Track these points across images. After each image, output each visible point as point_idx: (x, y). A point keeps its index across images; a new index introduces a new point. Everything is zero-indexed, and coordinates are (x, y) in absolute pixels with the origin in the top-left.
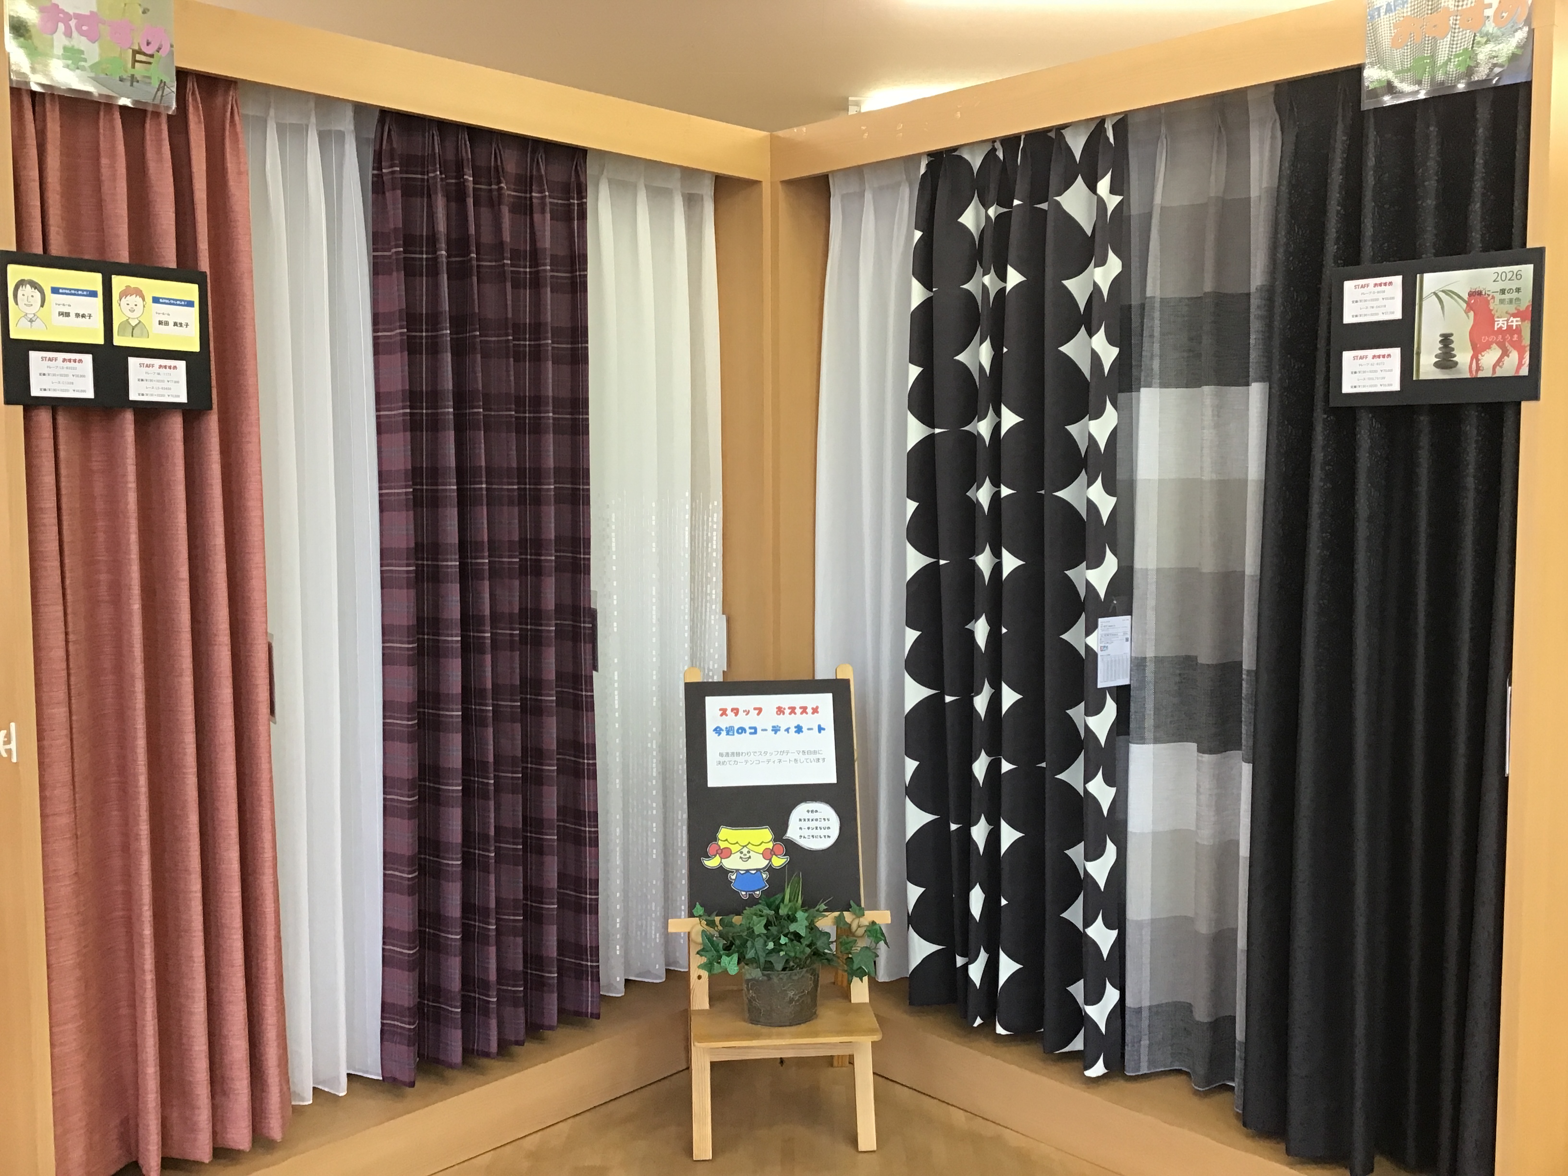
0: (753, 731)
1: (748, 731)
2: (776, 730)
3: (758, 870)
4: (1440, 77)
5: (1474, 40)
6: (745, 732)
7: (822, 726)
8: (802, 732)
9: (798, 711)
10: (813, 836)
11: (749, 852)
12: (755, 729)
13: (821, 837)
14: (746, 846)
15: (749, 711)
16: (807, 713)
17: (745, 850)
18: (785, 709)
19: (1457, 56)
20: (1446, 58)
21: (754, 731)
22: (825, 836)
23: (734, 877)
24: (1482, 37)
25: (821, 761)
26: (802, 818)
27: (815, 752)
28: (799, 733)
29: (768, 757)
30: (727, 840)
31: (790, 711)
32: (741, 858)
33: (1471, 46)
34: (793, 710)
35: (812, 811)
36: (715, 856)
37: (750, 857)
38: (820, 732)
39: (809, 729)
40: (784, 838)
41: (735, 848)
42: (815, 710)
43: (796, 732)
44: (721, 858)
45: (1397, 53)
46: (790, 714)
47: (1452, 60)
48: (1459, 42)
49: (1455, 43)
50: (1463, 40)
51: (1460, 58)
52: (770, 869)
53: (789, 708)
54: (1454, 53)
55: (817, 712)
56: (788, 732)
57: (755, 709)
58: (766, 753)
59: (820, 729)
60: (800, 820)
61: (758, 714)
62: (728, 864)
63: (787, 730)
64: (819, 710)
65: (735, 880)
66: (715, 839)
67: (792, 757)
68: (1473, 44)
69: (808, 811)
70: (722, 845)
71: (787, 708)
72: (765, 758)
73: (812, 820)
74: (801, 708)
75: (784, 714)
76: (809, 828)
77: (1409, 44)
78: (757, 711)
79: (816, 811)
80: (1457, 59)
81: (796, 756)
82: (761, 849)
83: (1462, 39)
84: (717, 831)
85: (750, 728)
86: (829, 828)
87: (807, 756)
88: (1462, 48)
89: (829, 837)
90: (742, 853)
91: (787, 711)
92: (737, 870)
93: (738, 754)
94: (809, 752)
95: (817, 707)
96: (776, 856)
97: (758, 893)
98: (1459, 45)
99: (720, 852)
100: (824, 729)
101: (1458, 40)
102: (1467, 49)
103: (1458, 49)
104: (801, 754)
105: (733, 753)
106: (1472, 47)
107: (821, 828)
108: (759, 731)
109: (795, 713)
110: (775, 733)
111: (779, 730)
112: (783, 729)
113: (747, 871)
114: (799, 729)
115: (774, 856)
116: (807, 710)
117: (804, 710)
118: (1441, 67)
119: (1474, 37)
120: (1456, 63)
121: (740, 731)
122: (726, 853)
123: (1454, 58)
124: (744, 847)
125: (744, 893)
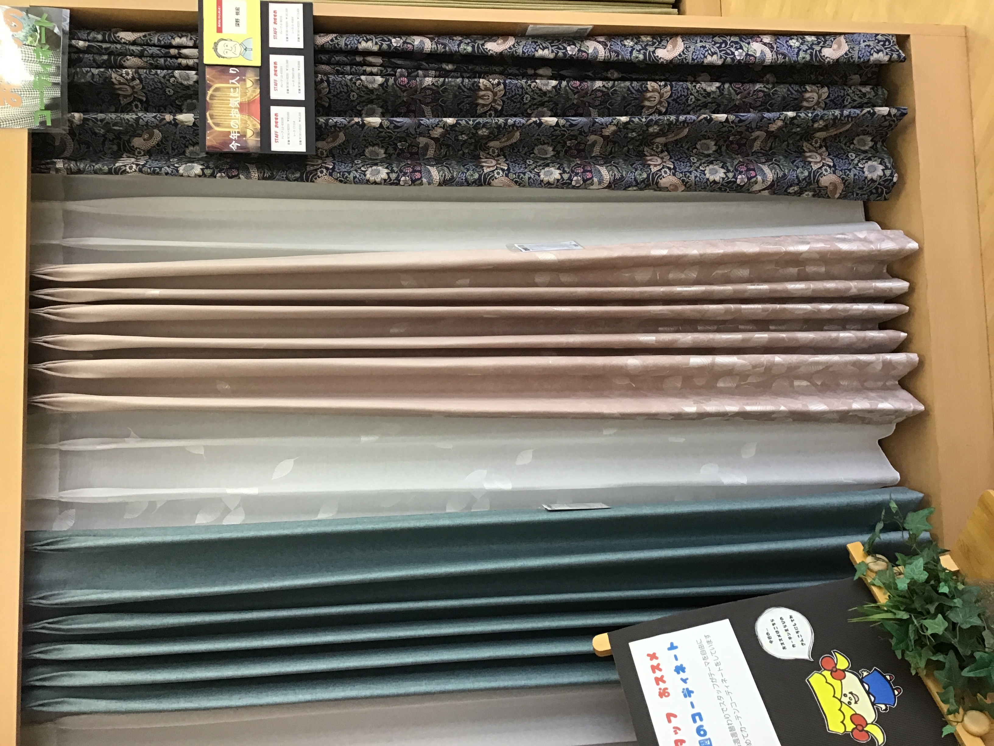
0: (697, 718)
1: (699, 723)
2: (688, 693)
3: (862, 681)
4: (52, 69)
5: (28, 45)
6: (702, 726)
7: (669, 646)
8: (682, 665)
9: (658, 674)
10: (797, 632)
11: (845, 695)
12: (693, 716)
13: (795, 625)
14: (840, 700)
15: (674, 728)
16: (659, 665)
17: (845, 700)
18: (660, 689)
19: (38, 57)
20: (38, 65)
21: (696, 716)
22: (792, 621)
23: (883, 707)
24: (27, 40)
25: (709, 639)
26: (781, 647)
27: (701, 647)
28: (685, 668)
29: (723, 694)
30: (842, 722)
31: (660, 683)
32: (856, 703)
33: (33, 48)
34: (658, 680)
35: (769, 638)
36: (867, 732)
37: (851, 693)
38: (676, 647)
39: (676, 659)
40: (812, 660)
41: (849, 713)
42: (653, 656)
43: (684, 672)
44: (867, 724)
45: (25, 103)
46: (664, 682)
47: (41, 60)
48: (27, 55)
49: (27, 58)
50: (27, 53)
51: (41, 55)
52: (854, 669)
53: (658, 684)
54: (36, 60)
55: (654, 654)
56: (687, 679)
57: (670, 721)
58: (719, 698)
59: (672, 647)
60: (784, 648)
61: (675, 716)
62: (870, 715)
63: (685, 681)
64: (651, 653)
65: (886, 705)
66: (846, 736)
67: (714, 670)
68: (31, 46)
69: (771, 642)
70: (850, 727)
71: (659, 687)
72: (727, 700)
73: (779, 636)
74: (654, 672)
75: (667, 689)
76: (790, 638)
77: (20, 93)
78: (672, 718)
79: (767, 634)
80: (41, 57)
81: (712, 665)
82: (836, 683)
83: (25, 54)
84: (835, 736)
85: (695, 721)
86: (781, 618)
87: (709, 655)
88: (32, 53)
89: (791, 617)
90: (850, 703)
91: (662, 685)
92: (873, 704)
93: (732, 729)
94: (703, 652)
95: (648, 655)
96: (836, 664)
97: (888, 677)
98: (30, 56)
99: (860, 728)
100: (672, 644)
101: (26, 57)
102: (34, 50)
103: (33, 56)
104: (708, 661)
105: (733, 735)
106: (34, 46)
107: (785, 626)
108: (695, 711)
109: (662, 677)
110: (692, 692)
111: (687, 689)
112: (685, 686)
113: (868, 693)
114: (680, 669)
115: (838, 667)
116: (655, 665)
117: (654, 668)
118: (44, 68)
119: (25, 45)
120: (44, 58)
121: (702, 733)
122: (857, 719)
123: (40, 59)
124: (841, 702)
125: (896, 693)
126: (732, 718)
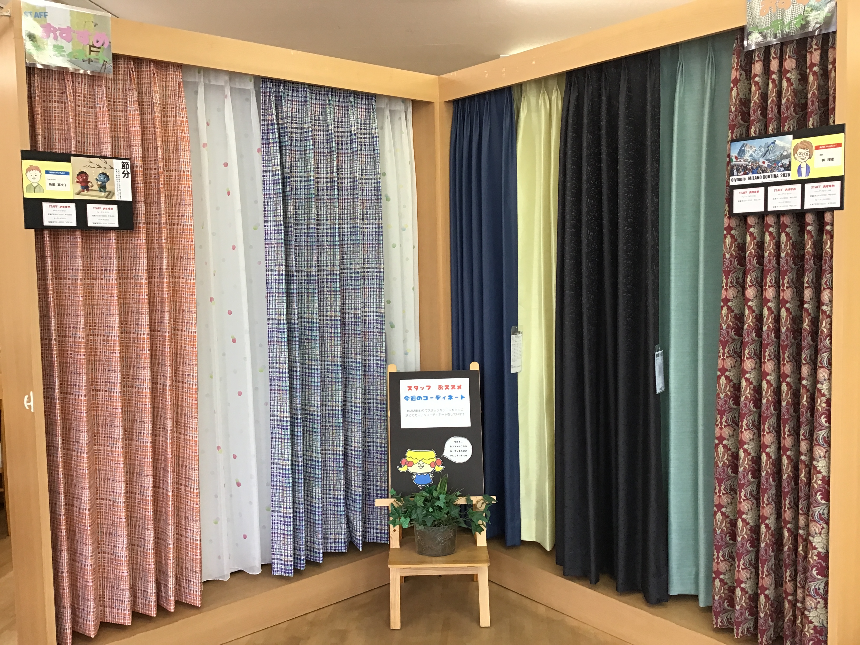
0: (425, 398)
3: (428, 473)
4: (787, 31)
6: (421, 399)
7: (463, 396)
8: (452, 399)
10: (457, 455)
11: (423, 464)
13: (462, 456)
14: (421, 460)
15: (424, 388)
17: (421, 463)
19: (795, 19)
20: (790, 20)
23: (414, 477)
25: (462, 415)
27: (459, 410)
29: (433, 412)
30: (410, 457)
31: (446, 387)
32: (418, 466)
35: (457, 442)
36: (405, 465)
37: (423, 466)
38: (462, 399)
39: (456, 397)
41: (415, 462)
44: (408, 467)
45: (763, 19)
47: (793, 21)
49: (794, 11)
52: (434, 473)
54: (793, 17)
55: (460, 388)
56: (445, 399)
57: (427, 386)
60: (451, 446)
61: (428, 389)
62: (412, 470)
66: (405, 456)
67: (446, 412)
68: (804, 12)
70: (409, 459)
73: (457, 447)
74: (452, 386)
75: (442, 389)
76: (455, 451)
77: (769, 13)
79: (460, 442)
82: (429, 462)
84: (405, 452)
86: (466, 451)
89: (466, 455)
90: (419, 464)
92: (417, 473)
94: (456, 410)
95: (461, 385)
96: (438, 466)
97: (427, 485)
99: (407, 463)
102: (801, 15)
104: (451, 411)
105: (415, 410)
107: (462, 451)
108: (429, 398)
109: (448, 389)
110: (438, 400)
111: (440, 398)
113: (422, 474)
114: (450, 397)
115: (436, 466)
116: (455, 387)
118: (787, 25)
119: (805, 8)
120: (795, 23)
122: (410, 464)
125: (420, 485)
126: (422, 413)
